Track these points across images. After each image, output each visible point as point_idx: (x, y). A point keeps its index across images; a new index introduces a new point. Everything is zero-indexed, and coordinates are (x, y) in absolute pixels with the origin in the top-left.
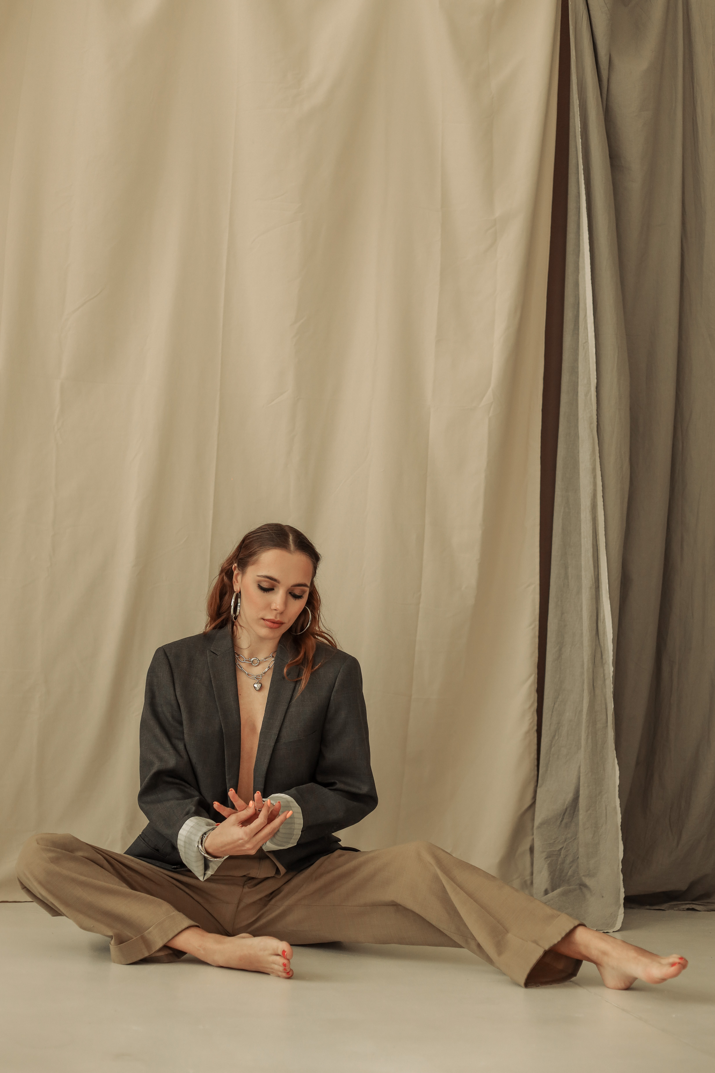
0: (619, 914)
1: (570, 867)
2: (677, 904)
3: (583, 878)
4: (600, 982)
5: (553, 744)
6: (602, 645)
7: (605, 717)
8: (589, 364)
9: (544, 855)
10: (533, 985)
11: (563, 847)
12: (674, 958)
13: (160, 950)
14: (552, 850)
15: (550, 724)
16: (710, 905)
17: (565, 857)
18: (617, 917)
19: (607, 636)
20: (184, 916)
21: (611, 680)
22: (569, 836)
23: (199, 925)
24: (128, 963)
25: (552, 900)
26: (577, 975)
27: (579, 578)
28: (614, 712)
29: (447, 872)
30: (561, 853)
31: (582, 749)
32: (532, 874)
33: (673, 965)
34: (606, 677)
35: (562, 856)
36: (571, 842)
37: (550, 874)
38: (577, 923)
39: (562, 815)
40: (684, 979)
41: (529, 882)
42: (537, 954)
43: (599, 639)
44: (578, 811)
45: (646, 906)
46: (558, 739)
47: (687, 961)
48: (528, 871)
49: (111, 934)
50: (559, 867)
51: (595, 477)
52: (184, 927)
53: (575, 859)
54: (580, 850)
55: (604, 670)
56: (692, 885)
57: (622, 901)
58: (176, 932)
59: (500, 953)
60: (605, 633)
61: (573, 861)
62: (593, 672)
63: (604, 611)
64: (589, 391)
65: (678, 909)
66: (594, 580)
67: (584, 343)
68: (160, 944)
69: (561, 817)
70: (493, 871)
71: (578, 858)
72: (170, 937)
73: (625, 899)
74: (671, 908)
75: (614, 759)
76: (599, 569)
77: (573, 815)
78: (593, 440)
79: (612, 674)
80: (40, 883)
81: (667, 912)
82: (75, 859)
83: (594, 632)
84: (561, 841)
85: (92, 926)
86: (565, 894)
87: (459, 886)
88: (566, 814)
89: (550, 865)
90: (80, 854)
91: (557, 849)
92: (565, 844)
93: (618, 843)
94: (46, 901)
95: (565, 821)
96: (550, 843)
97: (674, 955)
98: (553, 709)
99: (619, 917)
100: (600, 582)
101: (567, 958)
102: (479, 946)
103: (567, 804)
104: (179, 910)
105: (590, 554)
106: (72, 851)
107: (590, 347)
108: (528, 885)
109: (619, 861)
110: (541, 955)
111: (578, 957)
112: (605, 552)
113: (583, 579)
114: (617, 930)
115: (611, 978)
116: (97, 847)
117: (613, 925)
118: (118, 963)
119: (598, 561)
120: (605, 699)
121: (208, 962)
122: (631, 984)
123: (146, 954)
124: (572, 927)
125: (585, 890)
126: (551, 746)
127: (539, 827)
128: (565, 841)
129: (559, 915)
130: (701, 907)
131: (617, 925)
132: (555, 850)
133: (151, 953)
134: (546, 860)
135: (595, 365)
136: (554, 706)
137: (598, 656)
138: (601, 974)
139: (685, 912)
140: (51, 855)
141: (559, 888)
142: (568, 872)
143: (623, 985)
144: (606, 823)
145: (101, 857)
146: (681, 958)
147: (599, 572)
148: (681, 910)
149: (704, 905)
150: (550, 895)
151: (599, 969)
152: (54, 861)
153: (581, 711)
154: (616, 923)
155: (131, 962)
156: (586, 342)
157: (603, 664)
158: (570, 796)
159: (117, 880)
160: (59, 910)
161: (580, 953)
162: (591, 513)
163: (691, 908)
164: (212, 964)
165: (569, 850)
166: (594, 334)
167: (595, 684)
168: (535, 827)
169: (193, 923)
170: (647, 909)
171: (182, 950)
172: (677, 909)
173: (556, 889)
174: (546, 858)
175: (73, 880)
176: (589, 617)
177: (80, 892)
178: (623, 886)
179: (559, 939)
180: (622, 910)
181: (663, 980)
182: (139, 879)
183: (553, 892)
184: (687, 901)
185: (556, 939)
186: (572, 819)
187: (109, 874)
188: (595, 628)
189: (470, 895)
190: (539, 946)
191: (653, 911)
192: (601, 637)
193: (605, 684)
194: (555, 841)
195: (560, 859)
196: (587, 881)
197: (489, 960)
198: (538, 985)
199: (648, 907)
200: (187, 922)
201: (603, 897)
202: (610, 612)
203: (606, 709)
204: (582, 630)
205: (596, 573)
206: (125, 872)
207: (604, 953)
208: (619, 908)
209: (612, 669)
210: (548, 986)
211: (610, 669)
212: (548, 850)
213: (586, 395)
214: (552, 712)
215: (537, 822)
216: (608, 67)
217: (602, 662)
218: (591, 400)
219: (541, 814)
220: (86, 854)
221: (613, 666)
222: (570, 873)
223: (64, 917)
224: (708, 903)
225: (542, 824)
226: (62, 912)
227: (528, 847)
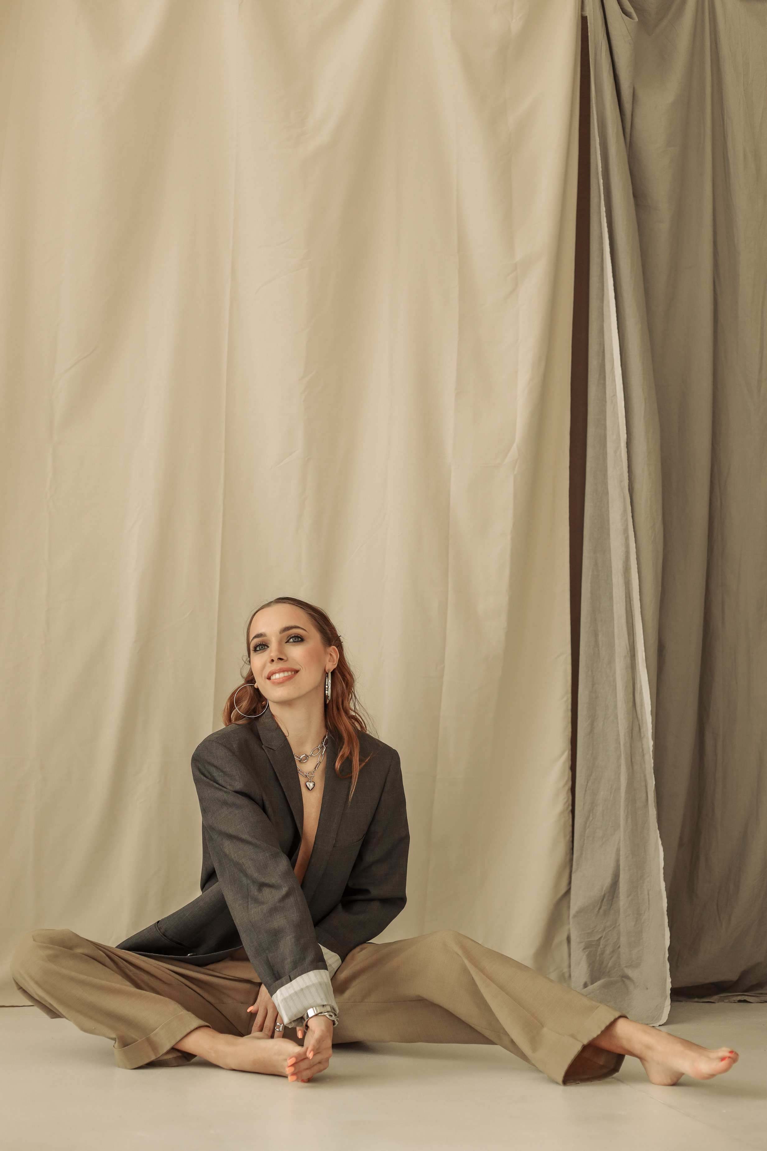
0: (665, 1006)
1: (611, 958)
2: (727, 996)
3: (626, 970)
4: (644, 1078)
5: (588, 825)
6: (640, 717)
7: (644, 795)
8: (618, 418)
9: (582, 945)
10: (572, 1082)
11: (601, 937)
12: (724, 1052)
13: (168, 1052)
14: (591, 939)
15: (584, 804)
16: (763, 996)
17: (605, 947)
18: (663, 1010)
19: (644, 708)
20: (193, 1016)
21: (650, 756)
22: (608, 924)
23: (210, 1025)
24: (135, 1067)
25: (593, 992)
26: (620, 1071)
27: (611, 645)
28: (655, 790)
29: (475, 963)
30: (600, 943)
31: (622, 829)
32: (570, 966)
33: (723, 1059)
34: (645, 752)
35: (601, 946)
36: (610, 930)
37: (589, 966)
38: (617, 1015)
39: (600, 902)
40: (736, 1074)
41: (567, 975)
42: (575, 1049)
43: (636, 711)
44: (618, 897)
45: (695, 998)
46: (592, 820)
47: (737, 1054)
48: (566, 963)
49: (114, 1036)
50: (598, 958)
51: (627, 539)
52: (193, 1028)
53: (616, 948)
54: (622, 939)
55: (642, 745)
56: (744, 974)
57: (669, 992)
58: (185, 1033)
59: (534, 1050)
60: (642, 704)
61: (613, 951)
62: (631, 746)
63: (640, 681)
64: (618, 447)
65: (729, 1001)
66: (628, 648)
67: (612, 397)
68: (167, 1047)
69: (599, 905)
70: (529, 962)
71: (619, 947)
72: (179, 1038)
73: (671, 989)
74: (721, 1000)
75: (657, 840)
76: (635, 636)
77: (612, 901)
78: (624, 499)
79: (651, 748)
80: (37, 983)
81: (717, 1005)
82: (75, 956)
83: (631, 704)
84: (600, 930)
85: (94, 1028)
86: (606, 986)
87: (489, 977)
88: (605, 900)
89: (589, 956)
90: (79, 951)
91: (596, 939)
92: (605, 933)
93: (664, 930)
94: (43, 1003)
95: (603, 908)
96: (588, 933)
97: (724, 1049)
98: (586, 788)
99: (665, 1008)
100: (636, 649)
101: (609, 1052)
102: (512, 1042)
103: (605, 890)
104: (188, 1009)
105: (623, 620)
106: (71, 948)
107: (618, 401)
108: (565, 978)
109: (665, 949)
110: (579, 1050)
111: (620, 1051)
112: (640, 618)
113: (616, 647)
114: (661, 1024)
115: (656, 1074)
116: (99, 943)
117: (659, 1018)
118: (123, 1068)
119: (633, 628)
120: (645, 776)
121: (221, 1065)
122: (678, 1079)
123: (153, 1058)
124: (612, 1019)
125: (627, 982)
126: (585, 828)
127: (575, 916)
128: (604, 930)
129: (598, 1007)
130: (754, 998)
131: (663, 1018)
132: (593, 940)
133: (158, 1056)
134: (584, 951)
135: (624, 419)
136: (587, 785)
137: (636, 729)
138: (645, 1069)
139: (736, 1004)
140: (50, 952)
141: (599, 980)
142: (608, 963)
143: (669, 1081)
144: (649, 908)
145: (103, 954)
146: (731, 1052)
147: (635, 639)
148: (732, 1002)
149: (758, 996)
150: (590, 987)
151: (643, 1064)
152: (53, 959)
153: (619, 788)
154: (662, 1016)
155: (137, 1066)
156: (614, 395)
157: (641, 738)
158: (608, 881)
159: (120, 978)
160: (58, 1011)
161: (622, 1048)
162: (623, 576)
163: (742, 999)
164: (223, 1067)
165: (609, 939)
166: (622, 386)
167: (633, 760)
168: (571, 916)
169: (202, 1023)
170: (696, 1002)
171: (192, 1053)
172: (727, 1001)
173: (596, 982)
174: (584, 949)
175: (72, 979)
176: (624, 688)
177: (80, 992)
178: (669, 975)
179: (599, 1032)
180: (668, 1001)
181: (713, 1076)
182: (146, 977)
183: (593, 984)
184: (739, 992)
185: (595, 1033)
186: (611, 906)
187: (112, 972)
188: (632, 700)
189: (501, 987)
190: (577, 1040)
191: (702, 1003)
192: (638, 709)
193: (644, 760)
194: (593, 931)
195: (599, 950)
196: (630, 972)
197: (524, 1057)
198: (577, 1083)
199: (696, 1000)
200: (196, 1022)
201: (647, 989)
202: (647, 682)
203: (646, 786)
204: (616, 701)
205: (632, 640)
206: (130, 970)
207: (649, 1047)
208: (665, 999)
209: (651, 743)
210: (589, 1083)
211: (649, 744)
212: (586, 940)
213: (615, 452)
214: (586, 791)
215: (573, 910)
216: (631, 100)
217: (640, 736)
218: (621, 457)
219: (577, 901)
220: (86, 951)
221: (653, 739)
222: (610, 965)
223: (64, 1019)
224: (761, 994)
225: (578, 913)
226: (61, 1013)
227: (565, 937)
